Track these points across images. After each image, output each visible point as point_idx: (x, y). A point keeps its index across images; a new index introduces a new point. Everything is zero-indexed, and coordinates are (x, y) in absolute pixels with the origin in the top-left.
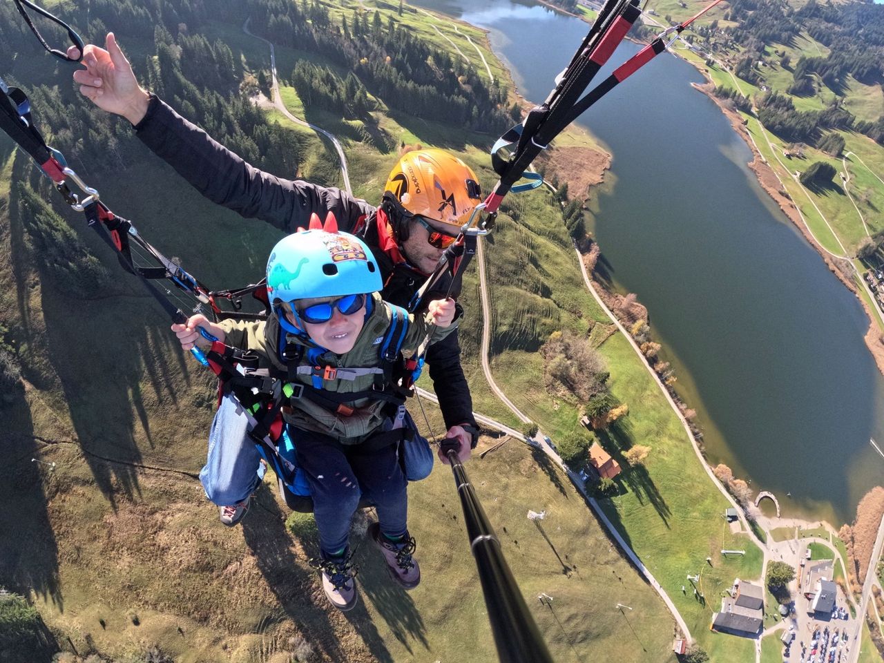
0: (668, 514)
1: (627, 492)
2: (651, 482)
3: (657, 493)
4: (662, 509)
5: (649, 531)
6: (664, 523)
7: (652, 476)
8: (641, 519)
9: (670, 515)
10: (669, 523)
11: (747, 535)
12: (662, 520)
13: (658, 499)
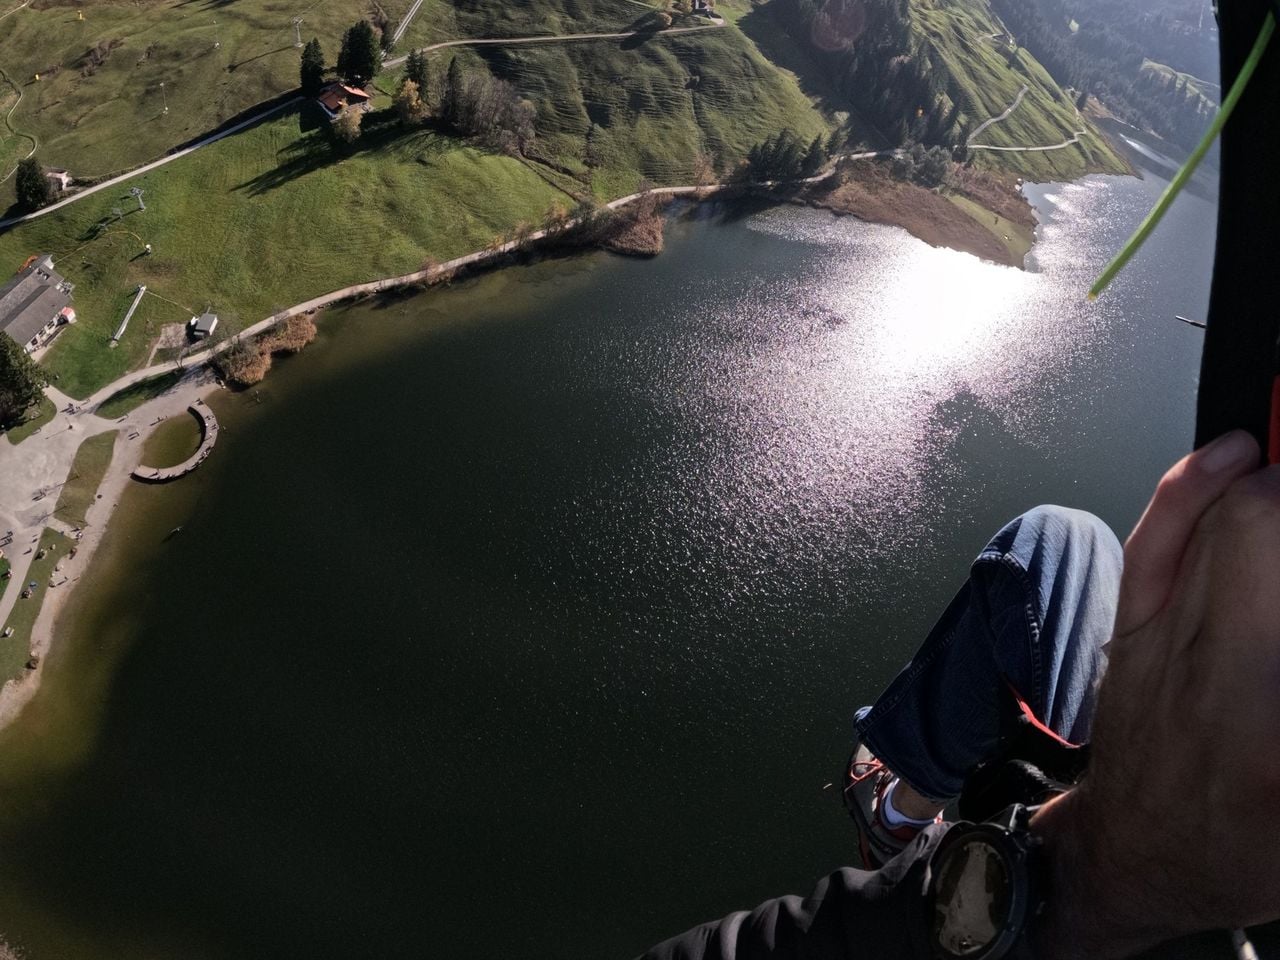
0: (251, 193)
1: (302, 132)
2: (309, 169)
3: (290, 178)
4: (265, 183)
5: (239, 160)
6: (243, 183)
7: (319, 173)
8: (261, 150)
9: (248, 195)
10: (238, 192)
11: (142, 366)
12: (249, 180)
13: (280, 179)
